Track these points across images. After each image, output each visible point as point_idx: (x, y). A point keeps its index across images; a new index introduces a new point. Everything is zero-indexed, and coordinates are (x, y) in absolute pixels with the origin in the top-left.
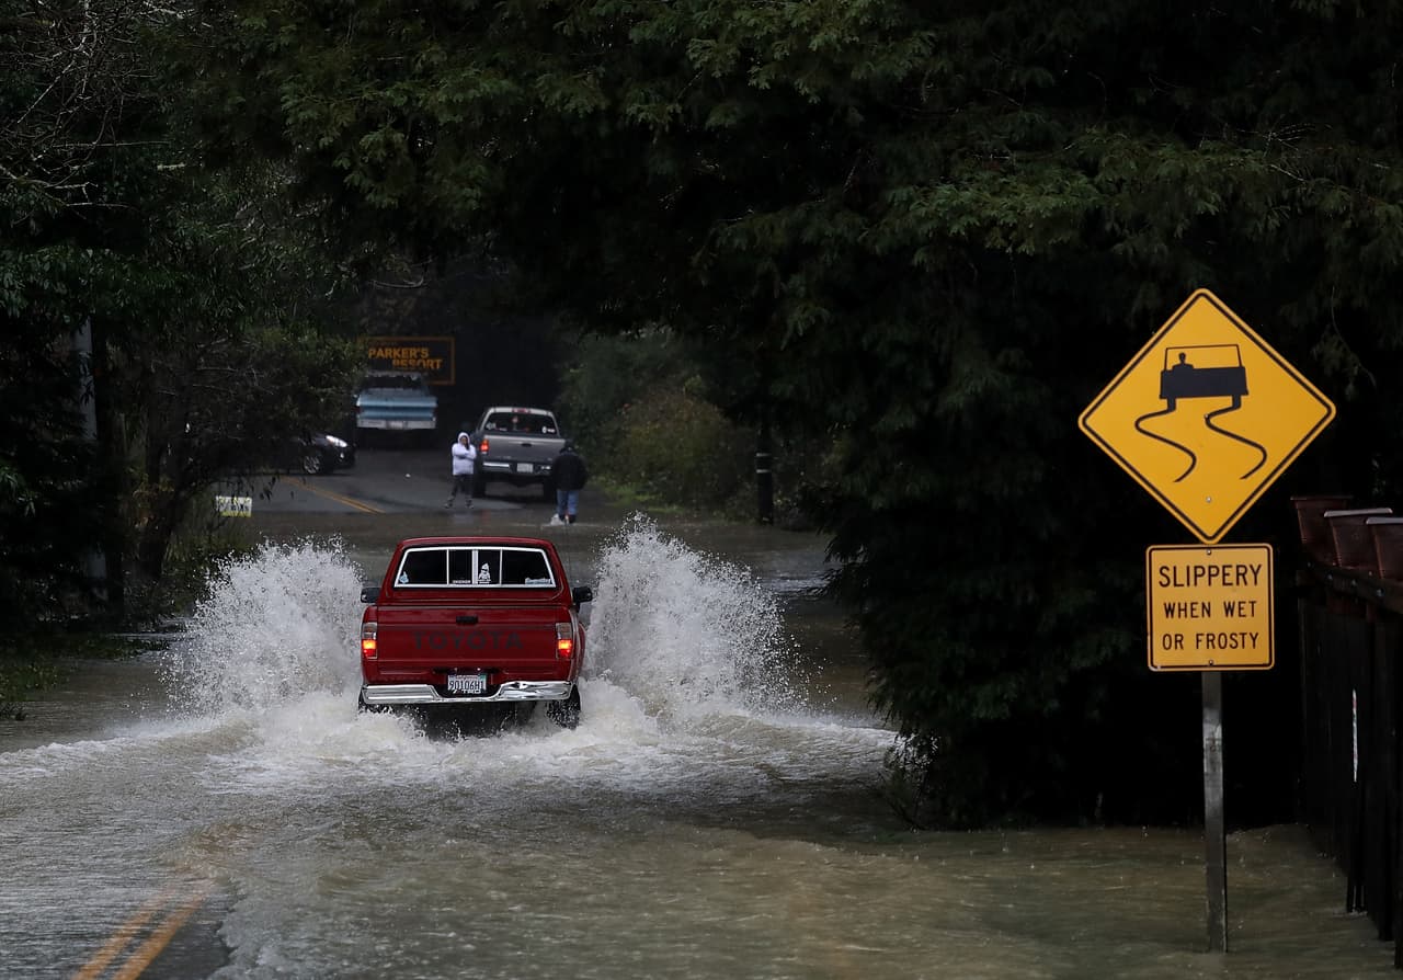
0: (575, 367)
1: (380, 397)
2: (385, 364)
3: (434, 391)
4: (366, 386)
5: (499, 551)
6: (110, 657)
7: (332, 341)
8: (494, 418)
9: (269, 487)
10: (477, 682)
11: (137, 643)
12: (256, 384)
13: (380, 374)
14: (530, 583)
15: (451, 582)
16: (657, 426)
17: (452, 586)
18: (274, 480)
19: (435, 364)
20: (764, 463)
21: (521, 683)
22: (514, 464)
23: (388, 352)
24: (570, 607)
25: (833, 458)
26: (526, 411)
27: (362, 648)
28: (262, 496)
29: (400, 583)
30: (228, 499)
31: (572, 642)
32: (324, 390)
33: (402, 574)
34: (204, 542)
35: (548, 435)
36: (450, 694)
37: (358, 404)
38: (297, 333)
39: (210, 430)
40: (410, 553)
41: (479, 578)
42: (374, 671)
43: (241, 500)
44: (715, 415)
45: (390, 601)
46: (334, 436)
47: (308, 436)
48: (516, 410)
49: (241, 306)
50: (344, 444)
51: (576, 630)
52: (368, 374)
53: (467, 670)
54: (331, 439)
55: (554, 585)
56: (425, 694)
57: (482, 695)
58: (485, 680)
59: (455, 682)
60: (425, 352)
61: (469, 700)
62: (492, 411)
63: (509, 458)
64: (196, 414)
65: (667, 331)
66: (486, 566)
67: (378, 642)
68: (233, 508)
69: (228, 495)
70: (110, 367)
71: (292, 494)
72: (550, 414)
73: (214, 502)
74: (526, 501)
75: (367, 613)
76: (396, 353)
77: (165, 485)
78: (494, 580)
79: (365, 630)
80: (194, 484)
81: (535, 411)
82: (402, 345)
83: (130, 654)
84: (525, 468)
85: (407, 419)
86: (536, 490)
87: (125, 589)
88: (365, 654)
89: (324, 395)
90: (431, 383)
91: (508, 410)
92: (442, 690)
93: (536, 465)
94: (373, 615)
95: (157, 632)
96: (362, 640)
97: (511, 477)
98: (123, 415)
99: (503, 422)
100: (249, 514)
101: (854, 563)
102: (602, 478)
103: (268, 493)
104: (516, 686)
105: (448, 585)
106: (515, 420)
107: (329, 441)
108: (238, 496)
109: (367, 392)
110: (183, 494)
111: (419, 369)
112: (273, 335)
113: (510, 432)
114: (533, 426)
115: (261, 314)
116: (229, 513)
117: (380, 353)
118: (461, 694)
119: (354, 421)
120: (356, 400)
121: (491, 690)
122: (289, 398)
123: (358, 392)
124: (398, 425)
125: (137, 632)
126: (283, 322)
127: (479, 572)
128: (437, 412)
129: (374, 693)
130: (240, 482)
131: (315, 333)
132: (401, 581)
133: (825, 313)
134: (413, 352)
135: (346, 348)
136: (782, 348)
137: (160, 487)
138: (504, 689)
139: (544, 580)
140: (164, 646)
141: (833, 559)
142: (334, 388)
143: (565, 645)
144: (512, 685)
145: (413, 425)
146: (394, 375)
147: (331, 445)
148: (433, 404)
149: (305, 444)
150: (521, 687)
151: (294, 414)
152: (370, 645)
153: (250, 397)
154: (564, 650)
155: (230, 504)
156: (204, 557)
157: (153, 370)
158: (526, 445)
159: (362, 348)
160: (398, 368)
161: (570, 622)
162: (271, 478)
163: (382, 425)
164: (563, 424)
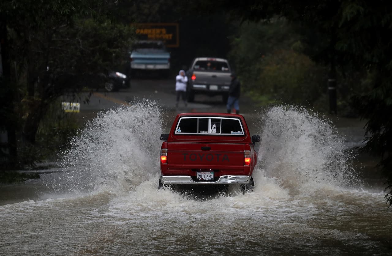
0: (238, 37)
1: (142, 53)
2: (145, 37)
3: (168, 50)
4: (135, 48)
5: (220, 119)
6: (10, 182)
7: (118, 26)
8: (198, 63)
9: (88, 98)
10: (210, 175)
11: (24, 175)
12: (81, 47)
13: (142, 42)
14: (233, 133)
15: (199, 132)
16: (279, 66)
17: (200, 134)
18: (90, 94)
19: (169, 37)
20: (333, 84)
21: (229, 176)
22: (208, 86)
23: (146, 31)
24: (250, 144)
25: (367, 81)
26: (214, 59)
27: (161, 160)
28: (85, 103)
29: (177, 132)
30: (68, 104)
31: (251, 159)
32: (115, 50)
33: (178, 128)
34: (56, 125)
35: (225, 71)
36: (198, 180)
37: (132, 56)
38: (102, 22)
39: (59, 70)
40: (182, 119)
41: (212, 130)
42: (166, 170)
43: (74, 104)
44: (308, 61)
45: (173, 140)
46: (120, 72)
47: (106, 72)
48: (209, 59)
49: (74, 8)
50: (124, 77)
51: (253, 153)
52: (136, 42)
53: (205, 170)
54: (118, 74)
55: (244, 134)
56: (187, 180)
57: (211, 181)
58: (213, 175)
59: (200, 175)
60: (164, 31)
61: (206, 183)
62: (197, 60)
63: (205, 82)
64: (52, 62)
65: (283, 19)
66: (214, 126)
67: (167, 157)
68: (71, 108)
69: (68, 102)
70: (9, 38)
71: (100, 101)
72: (226, 61)
73: (61, 105)
74: (214, 104)
75: (163, 144)
76: (150, 31)
77: (36, 97)
78: (218, 131)
79: (162, 152)
80: (51, 97)
81: (218, 60)
82: (152, 27)
83: (20, 181)
84: (214, 88)
85: (156, 64)
86: (219, 98)
87: (17, 149)
88: (162, 163)
89: (114, 52)
90: (168, 46)
91: (205, 59)
92: (195, 178)
93: (219, 86)
94: (166, 146)
95: (33, 169)
96: (161, 156)
97: (207, 92)
98: (15, 63)
99: (202, 65)
100: (78, 111)
101: (378, 134)
102: (251, 92)
103: (88, 101)
104: (226, 177)
105: (198, 133)
106: (209, 64)
107: (117, 75)
108: (73, 102)
109: (136, 51)
110: (46, 101)
111: (161, 39)
112: (89, 22)
113: (206, 70)
114: (217, 67)
115: (84, 12)
116: (69, 110)
117: (142, 32)
118: (202, 180)
119: (130, 65)
120: (130, 55)
121: (216, 179)
122: (98, 54)
123: (132, 51)
124: (151, 67)
125: (24, 169)
126: (95, 17)
127: (212, 128)
128: (170, 60)
129: (166, 179)
130: (74, 95)
131: (110, 22)
132: (178, 131)
133: (362, 9)
134: (158, 31)
135: (125, 29)
136: (340, 26)
137: (34, 98)
138: (222, 179)
139: (239, 132)
140: (37, 176)
141: (369, 133)
142: (120, 49)
143: (247, 160)
144: (225, 177)
145: (159, 67)
146: (149, 42)
147: (119, 77)
148: (167, 56)
149: (105, 76)
150: (228, 178)
151: (100, 61)
152: (164, 158)
153: (79, 54)
154: (247, 162)
155: (69, 106)
156: (56, 133)
157: (30, 40)
158: (214, 77)
159: (133, 29)
160: (150, 39)
161: (250, 150)
162: (89, 93)
163: (143, 67)
164: (232, 66)
